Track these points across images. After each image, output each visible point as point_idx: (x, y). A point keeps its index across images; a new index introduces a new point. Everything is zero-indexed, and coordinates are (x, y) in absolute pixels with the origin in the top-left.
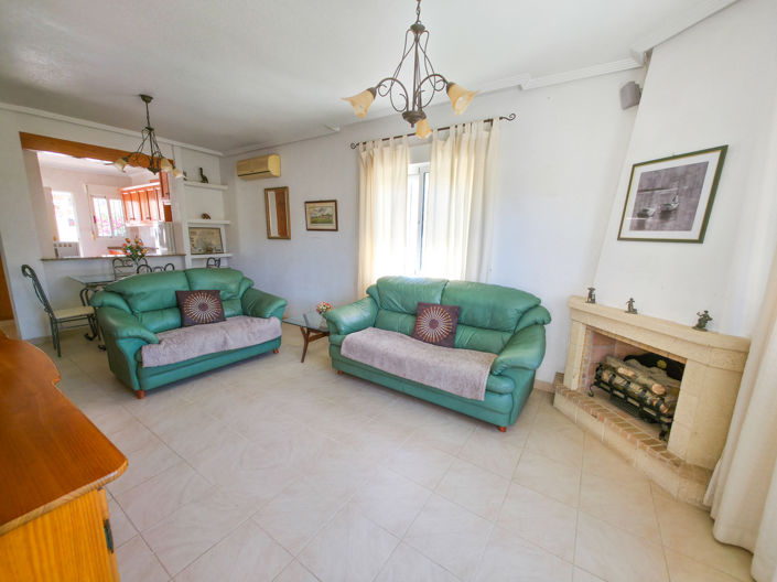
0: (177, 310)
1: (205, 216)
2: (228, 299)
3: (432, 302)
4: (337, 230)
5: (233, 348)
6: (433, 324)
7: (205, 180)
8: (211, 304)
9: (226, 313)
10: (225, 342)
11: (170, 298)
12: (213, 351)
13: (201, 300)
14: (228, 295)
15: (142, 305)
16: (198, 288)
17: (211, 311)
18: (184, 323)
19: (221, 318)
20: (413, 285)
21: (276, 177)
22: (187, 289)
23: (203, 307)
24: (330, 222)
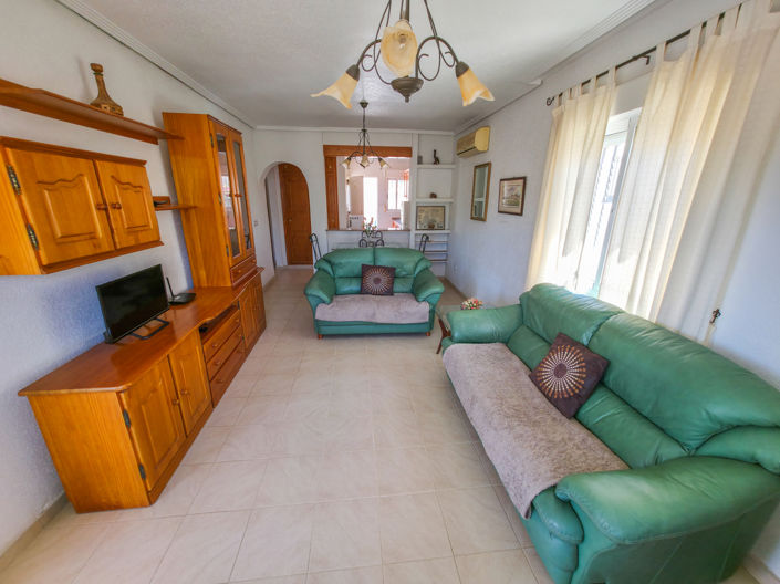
0: (359, 280)
1: (433, 196)
2: (403, 277)
3: (576, 338)
4: (521, 214)
5: (379, 321)
6: (560, 370)
7: (437, 161)
8: (384, 279)
9: (395, 289)
10: (374, 315)
11: (358, 270)
12: (364, 319)
13: (377, 274)
14: (404, 273)
15: (340, 272)
16: (379, 264)
17: (382, 286)
18: (363, 291)
19: (390, 292)
20: (562, 306)
21: (483, 152)
22: (372, 264)
23: (377, 281)
24: (517, 204)
